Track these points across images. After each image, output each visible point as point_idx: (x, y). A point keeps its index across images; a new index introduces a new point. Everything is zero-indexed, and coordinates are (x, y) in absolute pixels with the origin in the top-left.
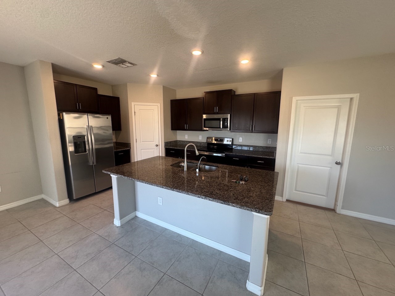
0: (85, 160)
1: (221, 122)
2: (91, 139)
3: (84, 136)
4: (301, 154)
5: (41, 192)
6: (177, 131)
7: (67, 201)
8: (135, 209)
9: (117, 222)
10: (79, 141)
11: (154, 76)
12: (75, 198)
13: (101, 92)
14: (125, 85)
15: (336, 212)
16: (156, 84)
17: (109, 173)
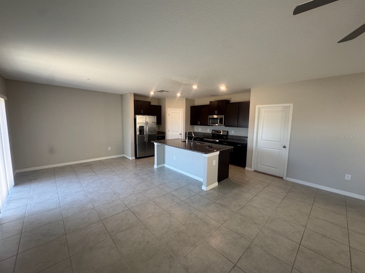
0: (143, 138)
1: (219, 120)
2: (146, 129)
3: (144, 126)
4: (263, 141)
5: (123, 154)
6: (195, 126)
7: (134, 158)
8: (164, 163)
9: (155, 166)
10: (142, 129)
11: (179, 95)
12: (138, 157)
13: (152, 104)
14: (165, 99)
15: (283, 179)
16: (181, 97)
17: (154, 142)
